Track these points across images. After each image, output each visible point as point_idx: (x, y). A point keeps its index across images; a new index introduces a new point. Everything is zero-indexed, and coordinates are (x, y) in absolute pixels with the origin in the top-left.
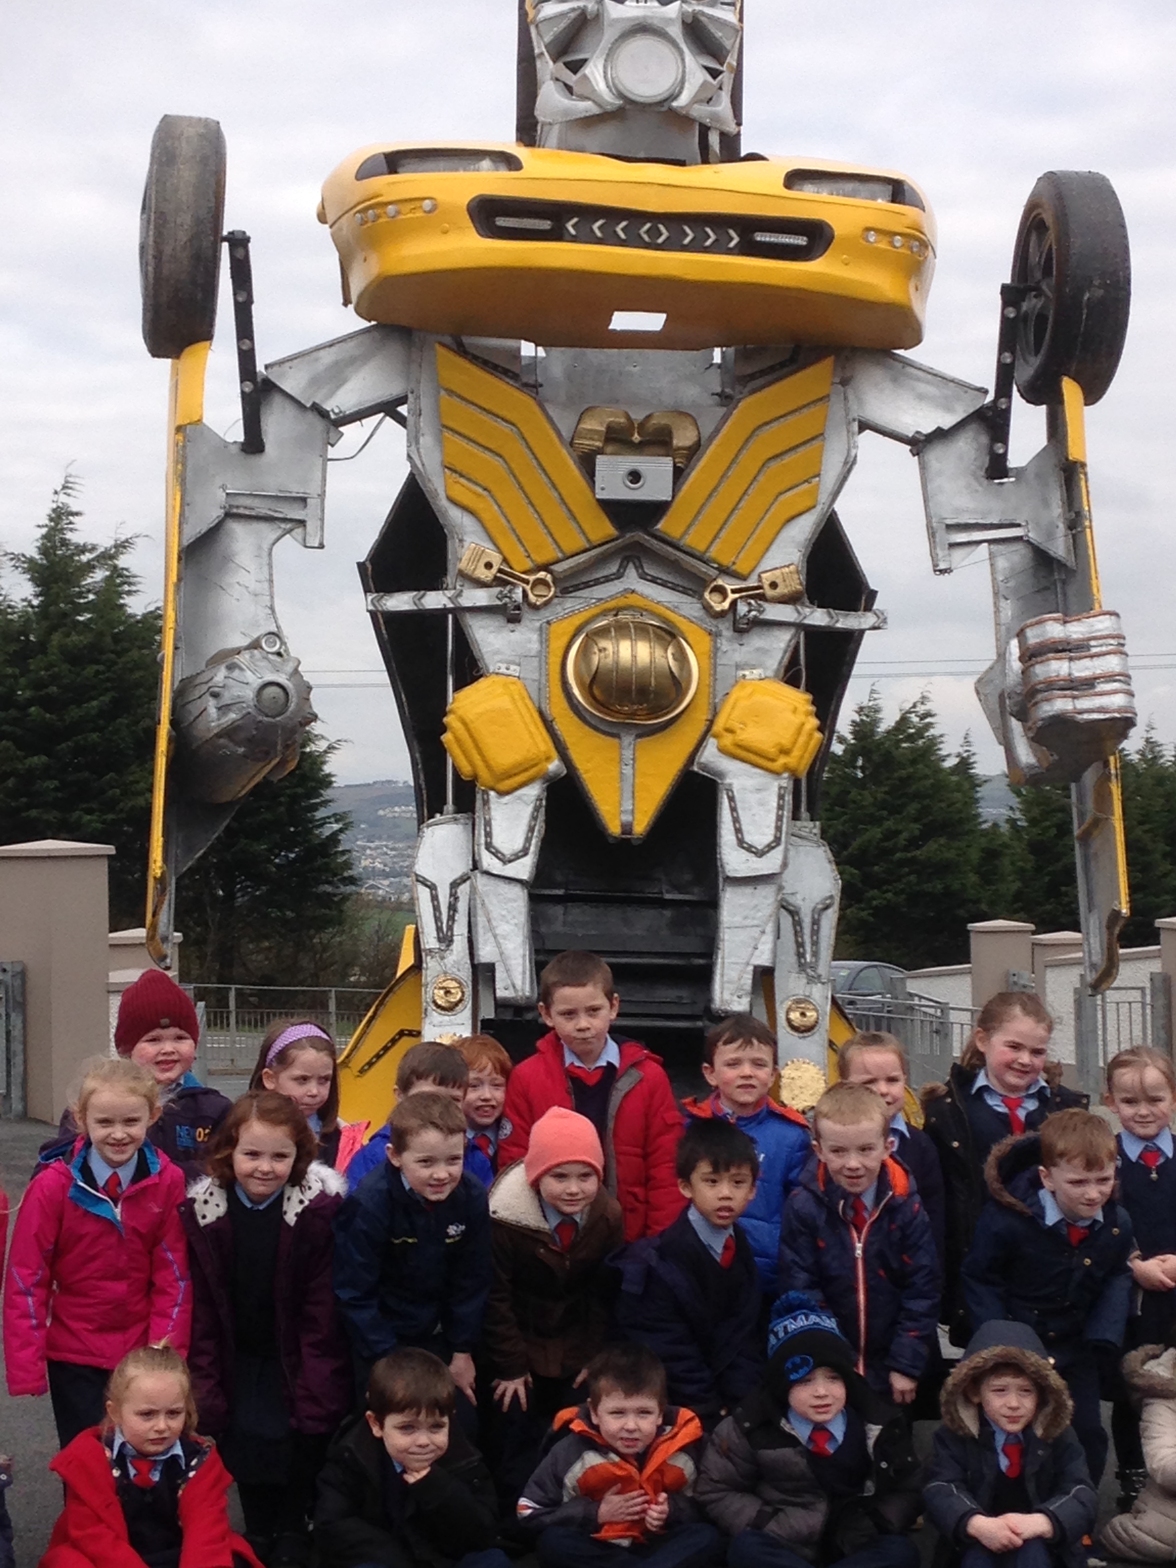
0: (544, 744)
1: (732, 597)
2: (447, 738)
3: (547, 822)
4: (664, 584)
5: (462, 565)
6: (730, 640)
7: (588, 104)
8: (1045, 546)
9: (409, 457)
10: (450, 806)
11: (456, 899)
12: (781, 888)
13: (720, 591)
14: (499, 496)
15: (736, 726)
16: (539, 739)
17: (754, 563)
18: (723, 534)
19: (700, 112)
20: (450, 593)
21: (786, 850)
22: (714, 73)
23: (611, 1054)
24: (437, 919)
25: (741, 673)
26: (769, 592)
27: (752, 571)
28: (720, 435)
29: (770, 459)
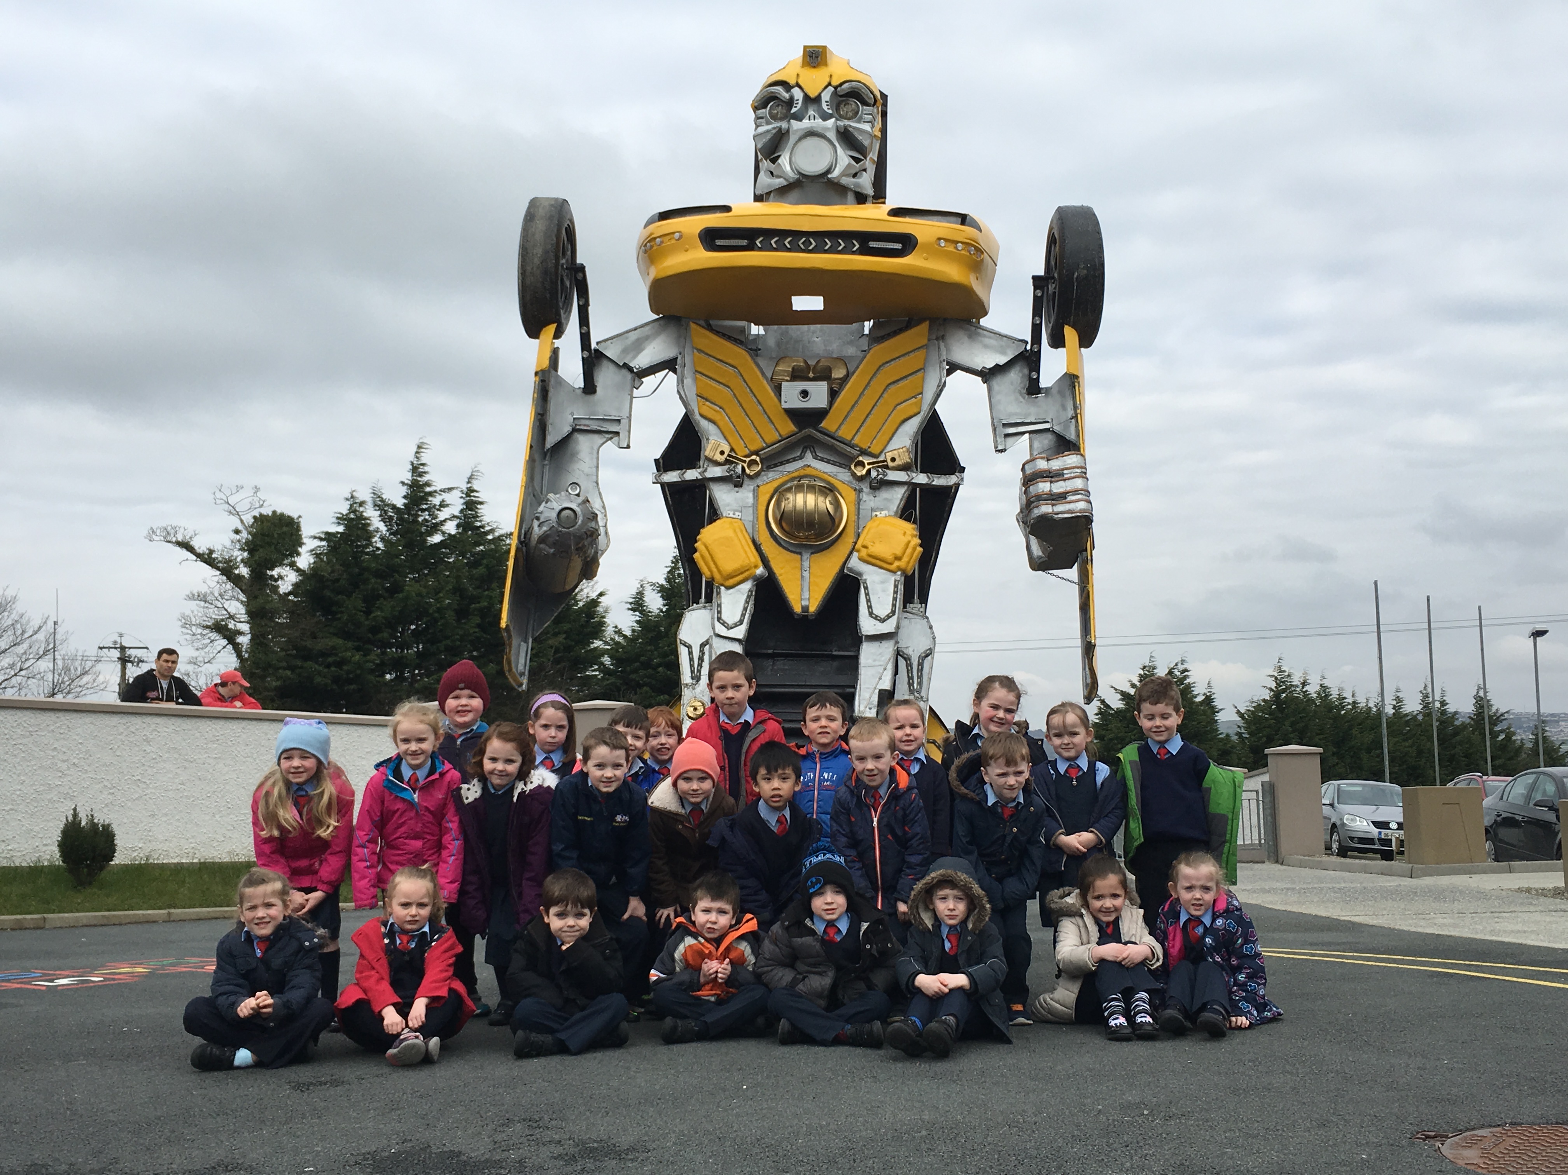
0: (754, 558)
1: (867, 467)
2: (696, 556)
3: (755, 605)
4: (828, 462)
5: (707, 453)
6: (868, 494)
7: (781, 180)
8: (1063, 433)
9: (678, 392)
10: (703, 599)
11: (703, 654)
12: (897, 642)
13: (862, 464)
14: (727, 410)
15: (869, 544)
16: (750, 554)
17: (882, 447)
18: (861, 430)
19: (845, 181)
20: (699, 470)
21: (898, 618)
22: (857, 160)
23: (749, 715)
24: (692, 666)
25: (874, 514)
26: (891, 464)
27: (881, 452)
28: (859, 370)
29: (890, 384)
